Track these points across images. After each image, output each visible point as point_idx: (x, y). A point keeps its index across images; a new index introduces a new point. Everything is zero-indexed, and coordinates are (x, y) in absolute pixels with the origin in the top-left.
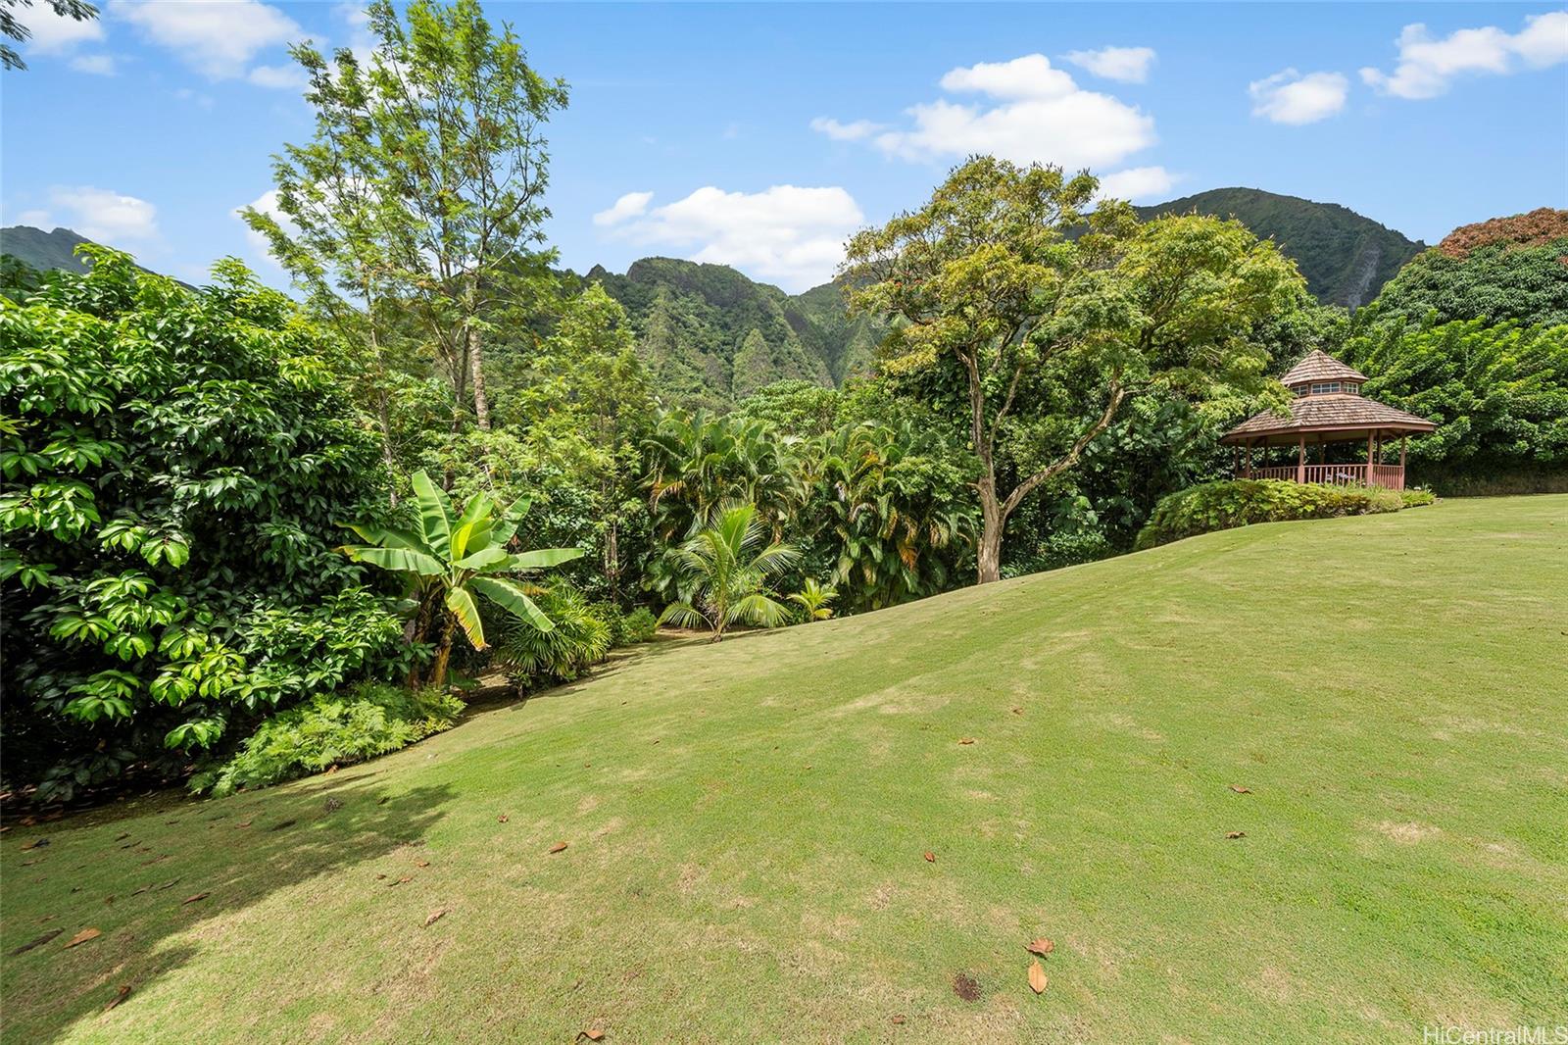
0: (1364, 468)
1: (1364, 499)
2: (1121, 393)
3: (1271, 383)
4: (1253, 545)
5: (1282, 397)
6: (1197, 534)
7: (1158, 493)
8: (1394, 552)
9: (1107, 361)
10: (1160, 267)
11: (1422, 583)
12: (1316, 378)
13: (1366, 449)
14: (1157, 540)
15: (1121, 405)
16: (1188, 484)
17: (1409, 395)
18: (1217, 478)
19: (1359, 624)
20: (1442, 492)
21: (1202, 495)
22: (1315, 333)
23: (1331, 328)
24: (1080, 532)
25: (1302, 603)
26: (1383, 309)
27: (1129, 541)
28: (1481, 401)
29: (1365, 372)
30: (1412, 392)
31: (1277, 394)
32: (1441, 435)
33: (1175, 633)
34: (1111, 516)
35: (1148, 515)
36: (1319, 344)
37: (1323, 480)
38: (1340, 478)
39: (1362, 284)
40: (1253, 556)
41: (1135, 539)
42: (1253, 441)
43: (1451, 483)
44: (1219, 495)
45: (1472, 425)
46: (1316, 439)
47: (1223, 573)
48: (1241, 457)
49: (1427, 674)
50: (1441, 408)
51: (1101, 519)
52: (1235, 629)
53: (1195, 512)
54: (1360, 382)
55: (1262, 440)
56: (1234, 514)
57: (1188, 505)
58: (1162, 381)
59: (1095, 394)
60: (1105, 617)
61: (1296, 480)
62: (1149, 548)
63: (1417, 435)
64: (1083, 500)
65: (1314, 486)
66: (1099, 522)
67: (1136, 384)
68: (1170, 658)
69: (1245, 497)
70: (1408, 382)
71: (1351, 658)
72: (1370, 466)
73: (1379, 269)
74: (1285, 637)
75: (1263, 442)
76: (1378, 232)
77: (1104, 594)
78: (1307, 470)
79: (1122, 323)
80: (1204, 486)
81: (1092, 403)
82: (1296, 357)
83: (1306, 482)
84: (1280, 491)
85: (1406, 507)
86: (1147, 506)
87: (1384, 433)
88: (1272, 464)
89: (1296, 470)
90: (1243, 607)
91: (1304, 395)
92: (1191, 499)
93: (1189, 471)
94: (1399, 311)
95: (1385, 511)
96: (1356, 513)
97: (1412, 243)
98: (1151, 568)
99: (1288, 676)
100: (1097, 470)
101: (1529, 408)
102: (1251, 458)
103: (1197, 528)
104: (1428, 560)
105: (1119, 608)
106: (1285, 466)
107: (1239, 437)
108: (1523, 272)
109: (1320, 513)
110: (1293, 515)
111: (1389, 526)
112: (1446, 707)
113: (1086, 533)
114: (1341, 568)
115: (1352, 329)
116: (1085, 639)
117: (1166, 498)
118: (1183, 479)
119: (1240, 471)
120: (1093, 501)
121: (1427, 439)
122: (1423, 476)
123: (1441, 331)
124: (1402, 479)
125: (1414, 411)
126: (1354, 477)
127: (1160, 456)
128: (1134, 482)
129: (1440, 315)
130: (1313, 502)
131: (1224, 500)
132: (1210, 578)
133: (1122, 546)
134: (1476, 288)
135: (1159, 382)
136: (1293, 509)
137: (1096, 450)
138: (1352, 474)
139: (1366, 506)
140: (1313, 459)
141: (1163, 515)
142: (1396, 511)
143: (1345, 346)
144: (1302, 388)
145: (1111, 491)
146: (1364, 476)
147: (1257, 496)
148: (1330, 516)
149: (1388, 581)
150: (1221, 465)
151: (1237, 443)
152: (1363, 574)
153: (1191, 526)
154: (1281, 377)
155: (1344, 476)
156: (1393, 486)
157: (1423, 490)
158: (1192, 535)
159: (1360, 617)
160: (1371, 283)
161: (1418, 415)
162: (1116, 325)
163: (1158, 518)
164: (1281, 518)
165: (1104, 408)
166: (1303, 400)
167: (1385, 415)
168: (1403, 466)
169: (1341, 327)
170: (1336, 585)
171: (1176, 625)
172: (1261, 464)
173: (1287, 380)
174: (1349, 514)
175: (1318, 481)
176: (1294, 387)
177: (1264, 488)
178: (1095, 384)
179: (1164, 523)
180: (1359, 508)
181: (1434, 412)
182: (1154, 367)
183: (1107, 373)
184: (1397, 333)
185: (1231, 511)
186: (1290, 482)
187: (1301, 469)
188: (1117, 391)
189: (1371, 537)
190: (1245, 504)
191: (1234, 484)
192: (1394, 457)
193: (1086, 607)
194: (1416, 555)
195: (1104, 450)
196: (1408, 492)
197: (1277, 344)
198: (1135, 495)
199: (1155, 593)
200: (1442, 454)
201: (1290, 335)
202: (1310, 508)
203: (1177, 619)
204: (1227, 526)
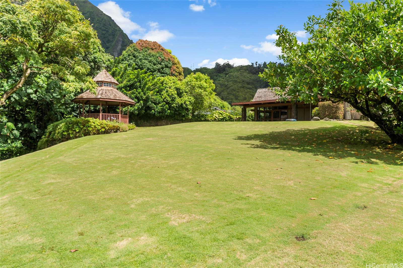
0: (118, 115)
1: (118, 127)
2: (29, 71)
3: (89, 79)
4: (85, 145)
5: (94, 86)
6: (65, 141)
7: (48, 122)
8: (125, 146)
9: (21, 52)
10: (45, 14)
11: (131, 155)
12: (105, 80)
13: (119, 109)
14: (48, 144)
15: (29, 77)
16: (61, 119)
17: (129, 91)
18: (73, 117)
19: (115, 172)
20: (138, 125)
21: (66, 124)
22: (104, 63)
23: (109, 62)
24: (9, 142)
25: (99, 167)
26: (123, 60)
27: (35, 146)
28: (145, 96)
29: (118, 80)
30: (130, 90)
31: (92, 84)
32: (137, 106)
33: (52, 188)
34: (25, 133)
35: (44, 133)
36: (105, 68)
37: (107, 119)
38: (112, 119)
39: (118, 49)
40: (85, 150)
41: (37, 144)
42: (85, 102)
43: (139, 122)
44: (74, 123)
45: (143, 104)
46: (105, 103)
47: (73, 158)
48: (81, 108)
49: (130, 187)
50: (136, 97)
51: (21, 134)
52: (76, 182)
53: (64, 131)
54: (117, 84)
55: (88, 102)
56: (78, 132)
57: (60, 128)
58: (48, 69)
59: (14, 69)
60: (18, 186)
61: (99, 119)
62: (44, 148)
63: (132, 105)
64: (10, 125)
65: (104, 121)
66: (20, 136)
67: (36, 68)
68: (49, 200)
69: (83, 125)
70: (128, 86)
71: (112, 185)
72: (120, 115)
73: (122, 46)
74: (93, 181)
75: (88, 103)
76: (121, 32)
77: (19, 174)
78: (102, 115)
79: (28, 36)
80: (68, 119)
81: (14, 73)
82: (98, 71)
83: (102, 120)
84: (94, 123)
85: (129, 130)
86: (43, 128)
87: (123, 104)
88: (92, 112)
89: (99, 115)
90: (79, 172)
91: (101, 86)
92: (62, 126)
93: (61, 113)
94: (126, 62)
95: (124, 131)
96: (116, 132)
97: (130, 40)
98: (43, 158)
99: (93, 197)
100: (17, 109)
101: (154, 100)
102: (84, 109)
103: (65, 138)
104: (133, 148)
105: (26, 180)
106: (95, 113)
107: (79, 99)
108: (152, 59)
109: (106, 132)
110: (98, 132)
111: (124, 136)
112: (134, 196)
113: (12, 142)
114: (111, 152)
115: (114, 65)
116: (5, 200)
117: (52, 125)
118: (59, 116)
119: (80, 114)
120: (16, 125)
121: (134, 107)
122: (133, 120)
123: (136, 72)
124: (128, 120)
125: (130, 97)
126: (116, 119)
127: (49, 105)
128: (37, 116)
129: (136, 66)
130: (104, 127)
131: (75, 126)
132: (68, 160)
133: (31, 149)
134: (143, 60)
135: (46, 69)
136: (98, 130)
137: (17, 98)
138: (115, 118)
139: (119, 129)
140: (104, 111)
141: (50, 133)
142: (126, 131)
143: (112, 70)
144: (100, 83)
145: (25, 120)
146: (118, 119)
147: (87, 125)
148: (109, 133)
149: (123, 156)
150: (74, 111)
151: (79, 102)
152: (117, 154)
153: (62, 137)
154: (93, 78)
155: (113, 118)
156: (125, 122)
157: (133, 124)
158: (63, 141)
159: (115, 170)
160: (120, 50)
161: (131, 98)
162: (26, 36)
163: (47, 134)
164: (94, 134)
165: (20, 76)
166: (101, 88)
167: (124, 98)
168: (128, 116)
169: (111, 63)
170: (109, 159)
171: (52, 184)
172: (88, 112)
173: (96, 79)
174: (115, 132)
175: (106, 120)
176: (98, 82)
177: (89, 121)
178: (15, 63)
179: (51, 137)
180: (117, 130)
181: (135, 98)
182: (44, 62)
183: (21, 59)
184: (126, 69)
185: (77, 131)
186: (98, 119)
187: (101, 114)
188: (27, 69)
189: (120, 140)
190: (82, 128)
191: (78, 119)
192: (126, 113)
193: (9, 182)
194: (131, 146)
195: (22, 98)
196: (129, 125)
197: (92, 64)
198: (38, 123)
199: (44, 170)
200: (136, 112)
201: (96, 62)
202: (103, 130)
203: (53, 181)
204: (76, 137)
